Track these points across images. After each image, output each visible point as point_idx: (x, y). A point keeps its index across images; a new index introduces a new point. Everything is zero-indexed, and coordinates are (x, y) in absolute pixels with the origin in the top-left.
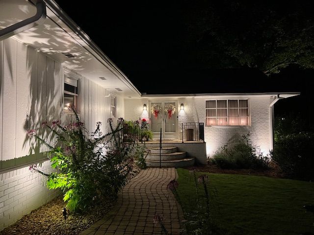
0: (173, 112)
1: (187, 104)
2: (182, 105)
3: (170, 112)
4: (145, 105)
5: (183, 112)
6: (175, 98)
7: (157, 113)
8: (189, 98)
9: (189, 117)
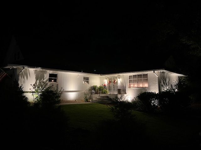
0: (116, 82)
1: (121, 78)
2: (119, 78)
3: (114, 81)
4: (106, 79)
5: (119, 81)
6: (116, 75)
7: (110, 82)
8: (121, 74)
9: (122, 83)
